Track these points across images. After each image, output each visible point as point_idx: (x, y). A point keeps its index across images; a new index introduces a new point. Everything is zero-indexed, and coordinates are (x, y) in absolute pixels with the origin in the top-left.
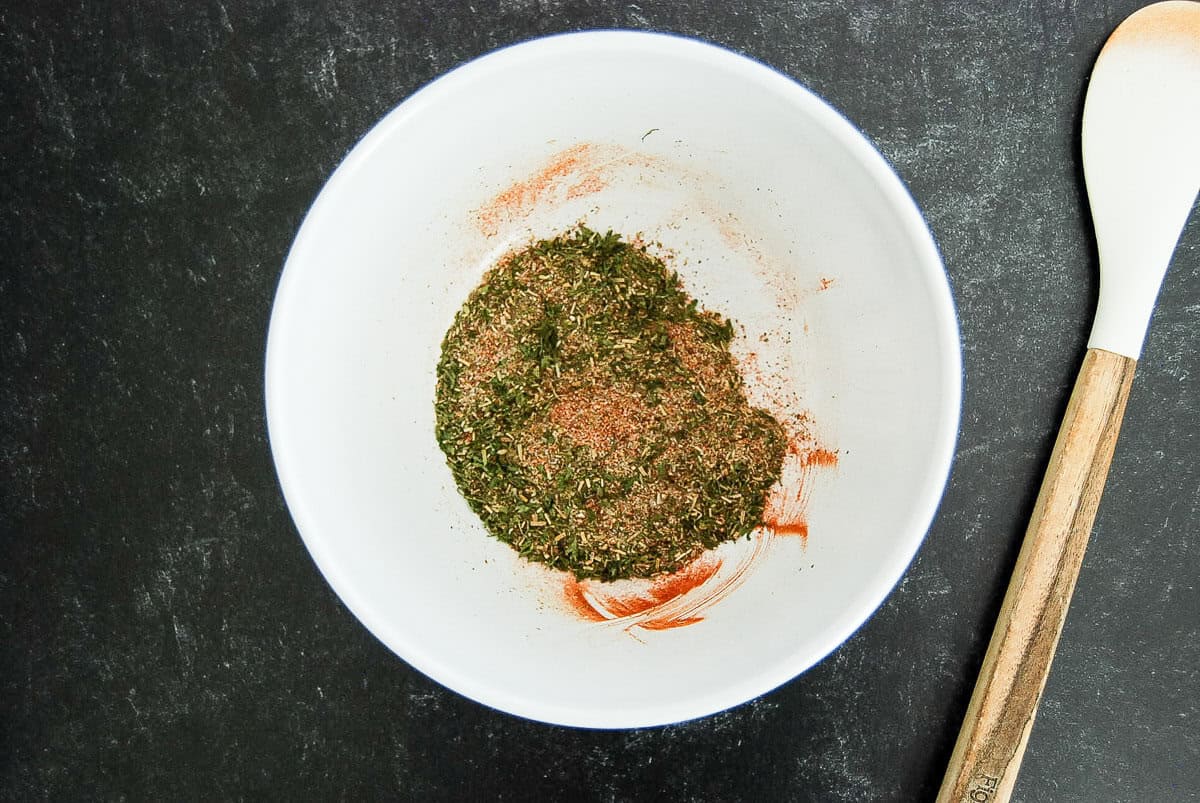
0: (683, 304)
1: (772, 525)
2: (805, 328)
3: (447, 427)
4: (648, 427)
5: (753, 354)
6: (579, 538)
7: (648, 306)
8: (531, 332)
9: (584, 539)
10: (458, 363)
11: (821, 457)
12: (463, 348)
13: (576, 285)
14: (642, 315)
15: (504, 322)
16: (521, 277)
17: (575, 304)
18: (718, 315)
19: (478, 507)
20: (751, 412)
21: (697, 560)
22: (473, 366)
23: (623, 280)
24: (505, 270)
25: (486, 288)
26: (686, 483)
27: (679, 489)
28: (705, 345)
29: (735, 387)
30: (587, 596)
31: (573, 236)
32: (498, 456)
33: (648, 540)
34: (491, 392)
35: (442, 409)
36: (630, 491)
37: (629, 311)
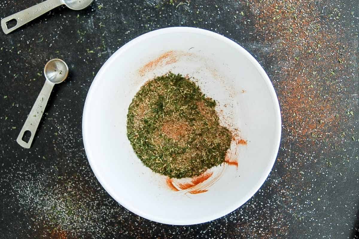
0: (201, 95)
1: (227, 162)
2: (238, 103)
3: (130, 133)
4: (191, 132)
5: (222, 111)
6: (171, 166)
7: (190, 96)
8: (155, 104)
9: (172, 167)
10: (133, 114)
11: (242, 142)
12: (135, 109)
13: (168, 91)
14: (188, 99)
15: (147, 102)
16: (152, 88)
17: (168, 96)
18: (211, 99)
19: (140, 157)
20: (221, 128)
21: (206, 172)
22: (138, 115)
23: (183, 89)
24: (147, 86)
25: (141, 91)
26: (202, 149)
27: (200, 151)
28: (207, 108)
29: (217, 120)
30: (173, 183)
31: (167, 75)
32: (146, 142)
33: (191, 166)
34: (144, 123)
35: (129, 128)
36: (185, 152)
37: (185, 98)
